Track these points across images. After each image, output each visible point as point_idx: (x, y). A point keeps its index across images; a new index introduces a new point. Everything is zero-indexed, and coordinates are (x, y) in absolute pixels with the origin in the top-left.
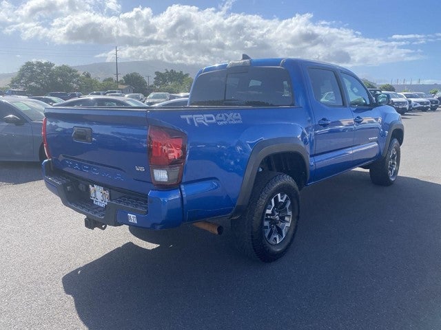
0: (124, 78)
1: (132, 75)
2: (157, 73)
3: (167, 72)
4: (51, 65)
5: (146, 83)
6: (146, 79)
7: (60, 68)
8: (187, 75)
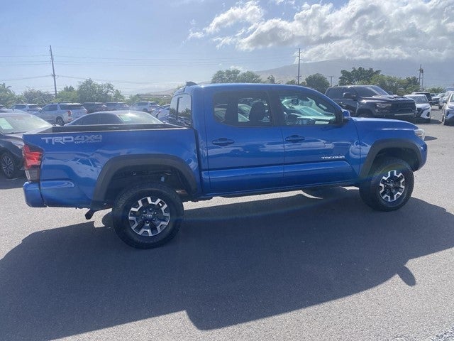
0: (307, 79)
1: (314, 77)
2: (343, 72)
3: (355, 70)
4: (238, 72)
5: (328, 84)
6: (329, 80)
7: (244, 74)
8: (378, 72)
